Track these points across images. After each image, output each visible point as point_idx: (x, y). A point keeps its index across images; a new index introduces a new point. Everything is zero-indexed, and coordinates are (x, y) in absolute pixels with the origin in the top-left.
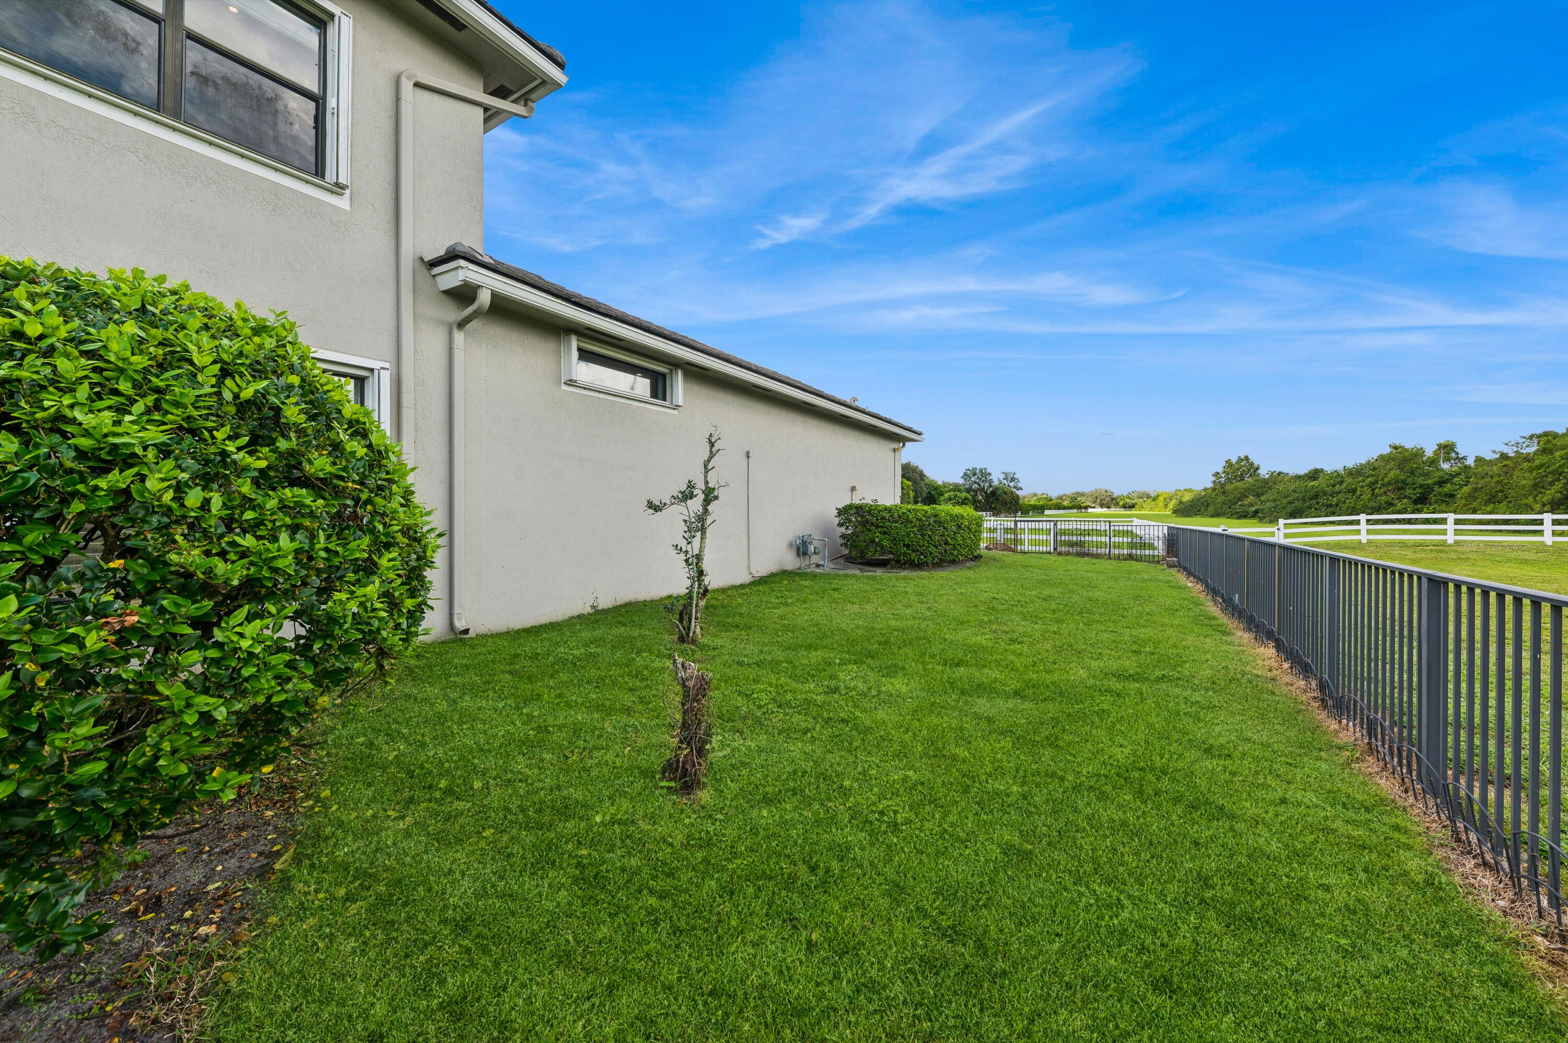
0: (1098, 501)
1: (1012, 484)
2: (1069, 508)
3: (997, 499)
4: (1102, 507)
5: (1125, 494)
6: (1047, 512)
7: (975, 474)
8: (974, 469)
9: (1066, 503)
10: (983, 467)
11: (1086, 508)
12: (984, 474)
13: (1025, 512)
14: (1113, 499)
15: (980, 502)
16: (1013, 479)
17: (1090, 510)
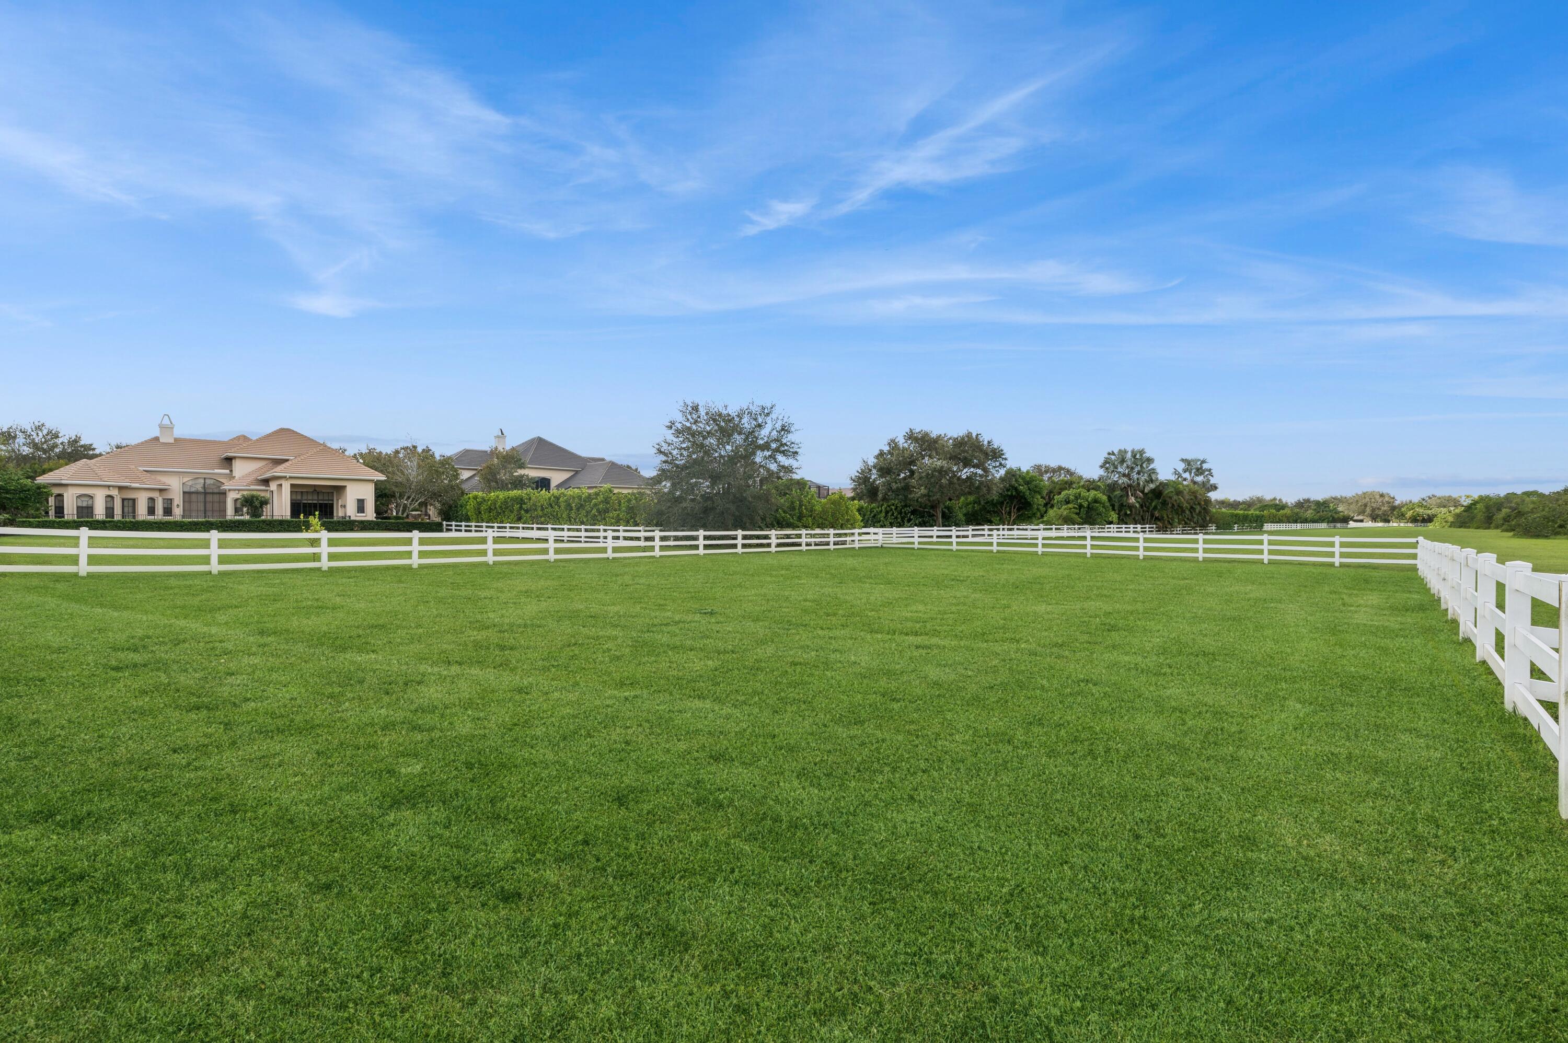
0: (1368, 510)
1: (1200, 479)
2: (1314, 521)
3: (1164, 503)
4: (1374, 518)
5: (1416, 500)
6: (1268, 527)
7: (1123, 461)
8: (1123, 453)
9: (1309, 514)
10: (1137, 447)
11: (1346, 520)
12: (1141, 460)
13: (1224, 525)
14: (1393, 508)
15: (1131, 507)
16: (1200, 471)
17: (1352, 524)
